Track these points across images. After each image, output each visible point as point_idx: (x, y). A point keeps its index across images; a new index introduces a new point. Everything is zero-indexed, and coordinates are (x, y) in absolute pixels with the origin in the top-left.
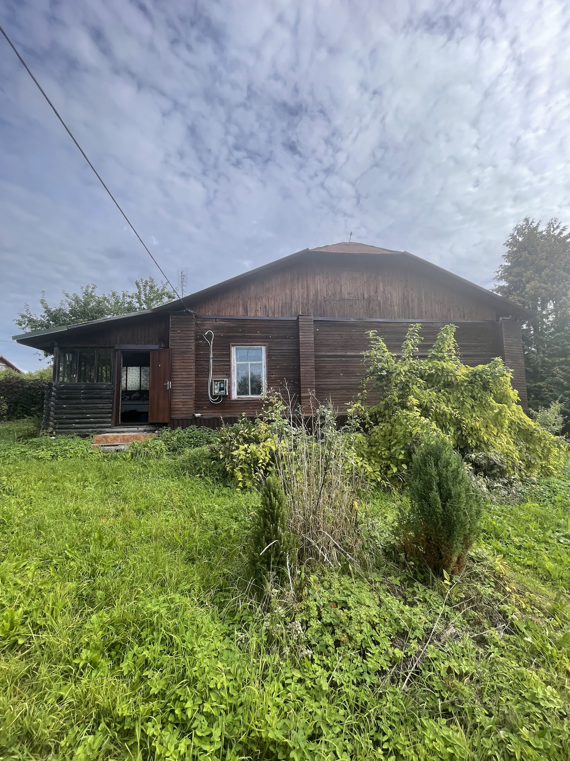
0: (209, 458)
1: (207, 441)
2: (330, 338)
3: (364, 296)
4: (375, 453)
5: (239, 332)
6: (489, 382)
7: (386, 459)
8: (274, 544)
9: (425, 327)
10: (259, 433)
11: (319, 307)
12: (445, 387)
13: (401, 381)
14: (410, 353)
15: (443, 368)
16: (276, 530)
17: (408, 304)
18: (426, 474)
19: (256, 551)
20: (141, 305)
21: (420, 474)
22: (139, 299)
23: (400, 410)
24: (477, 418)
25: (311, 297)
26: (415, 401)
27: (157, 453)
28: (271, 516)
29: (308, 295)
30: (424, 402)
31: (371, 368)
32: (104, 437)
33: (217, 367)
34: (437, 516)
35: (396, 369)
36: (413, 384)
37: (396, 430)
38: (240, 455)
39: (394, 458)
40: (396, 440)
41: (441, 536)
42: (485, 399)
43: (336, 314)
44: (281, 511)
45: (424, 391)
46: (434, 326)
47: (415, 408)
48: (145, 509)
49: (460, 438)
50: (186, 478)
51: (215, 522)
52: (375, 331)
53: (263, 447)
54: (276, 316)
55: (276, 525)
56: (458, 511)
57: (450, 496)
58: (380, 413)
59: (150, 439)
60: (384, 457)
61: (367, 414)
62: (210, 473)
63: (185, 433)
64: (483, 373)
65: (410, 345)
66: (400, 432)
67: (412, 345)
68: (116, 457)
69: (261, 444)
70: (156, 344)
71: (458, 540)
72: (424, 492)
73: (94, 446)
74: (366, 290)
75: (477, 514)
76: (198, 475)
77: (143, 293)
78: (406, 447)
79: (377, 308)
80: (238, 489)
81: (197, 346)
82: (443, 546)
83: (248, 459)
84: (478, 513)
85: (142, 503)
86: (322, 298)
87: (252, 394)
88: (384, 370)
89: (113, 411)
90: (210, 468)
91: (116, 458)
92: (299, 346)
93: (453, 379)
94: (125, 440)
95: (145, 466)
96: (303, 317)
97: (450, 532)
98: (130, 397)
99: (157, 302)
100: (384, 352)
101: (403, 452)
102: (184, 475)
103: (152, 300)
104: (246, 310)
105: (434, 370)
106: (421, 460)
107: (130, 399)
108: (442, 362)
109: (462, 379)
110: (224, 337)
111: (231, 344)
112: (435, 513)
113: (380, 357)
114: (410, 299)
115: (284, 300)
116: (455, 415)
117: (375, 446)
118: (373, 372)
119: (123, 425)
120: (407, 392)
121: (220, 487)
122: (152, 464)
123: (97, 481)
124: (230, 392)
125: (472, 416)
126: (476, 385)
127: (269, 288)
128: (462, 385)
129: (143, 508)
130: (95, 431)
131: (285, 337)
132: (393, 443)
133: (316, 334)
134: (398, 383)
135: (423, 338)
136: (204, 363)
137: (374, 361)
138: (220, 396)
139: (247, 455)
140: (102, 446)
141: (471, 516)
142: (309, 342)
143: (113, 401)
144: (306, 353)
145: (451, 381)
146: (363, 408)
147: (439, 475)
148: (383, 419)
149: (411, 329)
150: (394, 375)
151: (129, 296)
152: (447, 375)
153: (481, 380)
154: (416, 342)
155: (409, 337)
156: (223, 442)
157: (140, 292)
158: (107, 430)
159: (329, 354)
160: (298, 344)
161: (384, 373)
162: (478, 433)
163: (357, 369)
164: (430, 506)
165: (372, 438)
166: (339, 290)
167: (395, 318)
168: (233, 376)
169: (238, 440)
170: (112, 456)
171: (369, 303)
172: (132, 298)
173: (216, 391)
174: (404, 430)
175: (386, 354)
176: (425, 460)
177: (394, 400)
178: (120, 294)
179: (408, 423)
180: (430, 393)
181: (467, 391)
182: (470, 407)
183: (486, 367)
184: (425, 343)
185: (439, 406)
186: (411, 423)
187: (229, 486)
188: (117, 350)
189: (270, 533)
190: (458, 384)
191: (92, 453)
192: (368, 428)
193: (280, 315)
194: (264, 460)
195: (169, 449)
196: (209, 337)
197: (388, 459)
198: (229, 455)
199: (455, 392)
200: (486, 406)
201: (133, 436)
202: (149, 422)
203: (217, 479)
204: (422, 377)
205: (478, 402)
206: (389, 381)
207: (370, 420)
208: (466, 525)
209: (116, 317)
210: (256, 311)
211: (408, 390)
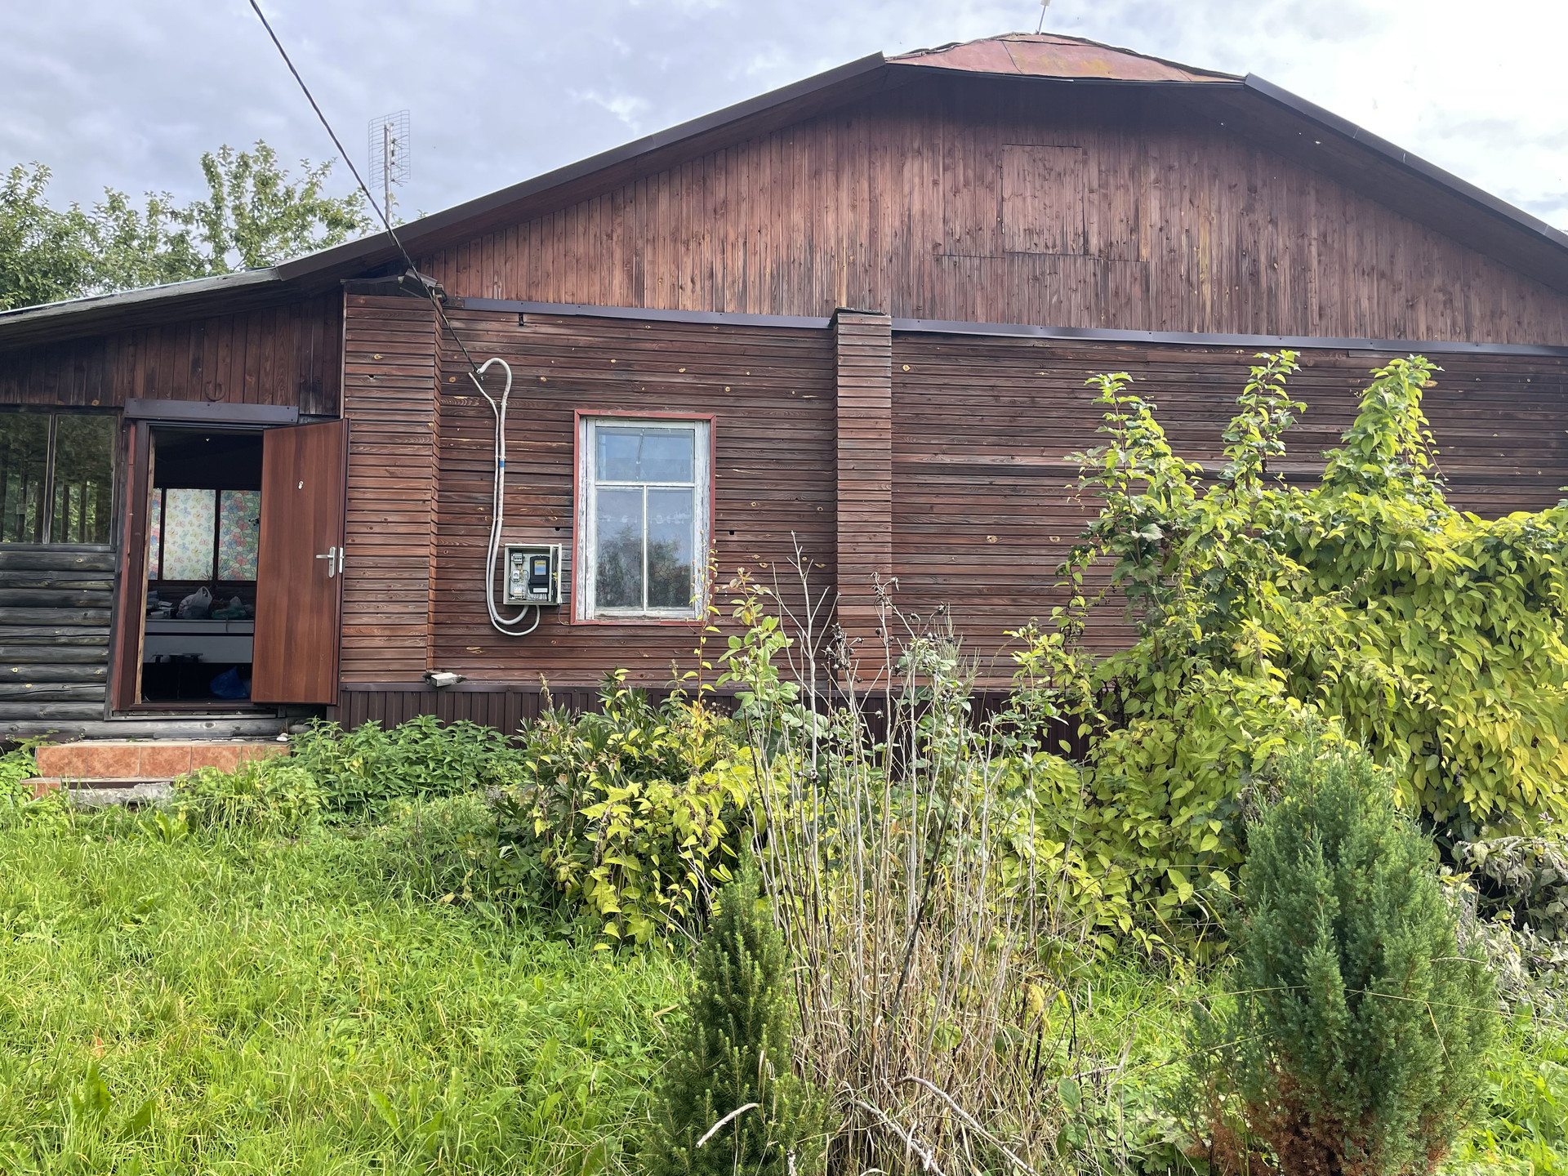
0: (489, 834)
1: (478, 776)
2: (952, 400)
3: (1086, 241)
4: (1113, 832)
5: (608, 367)
6: (1547, 575)
7: (1151, 852)
8: (745, 1114)
9: (1316, 366)
10: (683, 742)
11: (914, 282)
12: (1383, 592)
13: (1218, 567)
14: (1251, 460)
15: (1377, 520)
16: (752, 1069)
17: (1254, 275)
18: (1296, 886)
19: (678, 1140)
20: (221, 249)
21: (1272, 890)
22: (214, 225)
23: (1211, 672)
24: (1500, 710)
25: (887, 242)
26: (1268, 641)
27: (289, 816)
28: (737, 1018)
29: (873, 233)
30: (1301, 646)
31: (1106, 516)
32: (79, 753)
33: (521, 499)
34: (1328, 1037)
35: (1197, 519)
36: (1261, 577)
37: (1193, 746)
38: (609, 820)
39: (1185, 848)
40: (1190, 785)
41: (1342, 1110)
42: (1531, 640)
43: (979, 311)
44: (772, 1001)
45: (1304, 607)
46: (1352, 362)
47: (1266, 664)
48: (250, 1013)
49: (1435, 782)
50: (403, 906)
51: (518, 1056)
52: (1124, 375)
53: (699, 791)
54: (750, 311)
55: (754, 1051)
56: (1402, 1018)
57: (1376, 966)
58: (1134, 681)
59: (261, 765)
60: (1144, 843)
61: (1085, 685)
62: (493, 887)
63: (396, 742)
64: (1528, 541)
65: (1257, 432)
66: (1205, 750)
67: (1263, 433)
68: (129, 827)
69: (693, 780)
70: (286, 403)
71: (1400, 1120)
72: (1286, 951)
73: (42, 786)
74: (1095, 219)
75: (1472, 1032)
76: (450, 897)
77: (230, 202)
78: (1227, 809)
79: (1137, 291)
80: (602, 946)
81: (448, 417)
82: (1348, 1143)
83: (638, 838)
84: (1478, 1030)
85: (240, 993)
86: (929, 246)
87: (653, 603)
88: (1155, 521)
89: (112, 653)
90: (493, 871)
91: (127, 831)
92: (835, 429)
93: (1415, 562)
94: (161, 766)
95: (243, 861)
96: (855, 318)
97: (1374, 1093)
98: (176, 605)
99: (286, 241)
100: (1157, 455)
101: (1216, 826)
102: (397, 895)
103: (265, 232)
104: (637, 284)
105: (1342, 527)
106: (1278, 840)
107: (174, 615)
108: (1375, 499)
109: (1448, 565)
110: (550, 384)
111: (578, 411)
112: (1323, 1023)
113: (1141, 474)
114: (1263, 258)
115: (783, 253)
116: (1418, 696)
117: (1112, 804)
118: (1111, 531)
119: (151, 711)
120: (1237, 607)
121: (532, 938)
122: (269, 854)
123: (65, 909)
124: (569, 594)
125: (1481, 703)
126: (1500, 585)
127: (725, 202)
128: (1447, 585)
129: (242, 1009)
130: (42, 732)
131: (782, 394)
132: (1178, 794)
133: (900, 385)
134: (1204, 573)
135: (1303, 406)
136: (473, 481)
137: (1116, 488)
138: (532, 608)
139: (638, 823)
140: (73, 786)
141: (1450, 1038)
142: (874, 413)
143: (115, 616)
144: (861, 455)
145: (1407, 570)
146: (1070, 661)
147: (1342, 889)
148: (1146, 707)
149: (1259, 371)
150: (1190, 541)
151: (174, 214)
152: (1392, 548)
153: (1520, 568)
154: (1276, 421)
155: (1252, 402)
156: (547, 775)
157: (218, 200)
158: (88, 726)
159: (947, 459)
160: (830, 420)
161: (1154, 534)
162: (1501, 765)
163: (1051, 521)
164: (1305, 1001)
165: (1103, 774)
166: (991, 219)
167: (1201, 329)
168: (582, 534)
169: (602, 770)
170: (111, 822)
171: (1106, 269)
172: (187, 220)
173: (519, 590)
174: (1222, 745)
175: (1164, 464)
176: (1293, 840)
177: (1188, 635)
178: (137, 204)
179: (1238, 720)
180: (1323, 610)
181: (1466, 609)
182: (1473, 669)
183: (1541, 519)
184: (1314, 429)
185: (1355, 661)
186: (1249, 718)
187: (565, 937)
188: (135, 421)
189: (730, 1077)
190: (1431, 581)
191: (35, 811)
192: (1086, 737)
193: (766, 309)
194: (704, 841)
195: (333, 801)
196: (494, 381)
197: (1163, 853)
198: (567, 821)
199: (1420, 613)
200: (1536, 668)
201: (193, 752)
202: (255, 698)
203: (520, 910)
204: (1296, 554)
205: (1505, 650)
206: (1170, 561)
207: (1098, 705)
208: (1430, 1069)
209: (122, 295)
210: (677, 287)
211: (1240, 598)
